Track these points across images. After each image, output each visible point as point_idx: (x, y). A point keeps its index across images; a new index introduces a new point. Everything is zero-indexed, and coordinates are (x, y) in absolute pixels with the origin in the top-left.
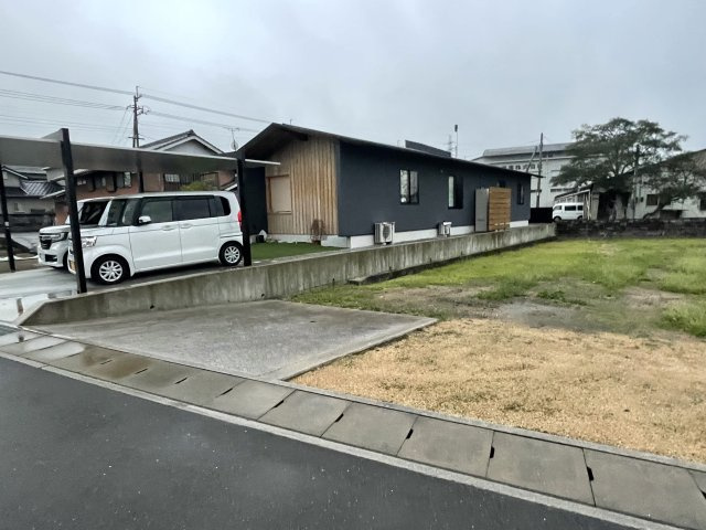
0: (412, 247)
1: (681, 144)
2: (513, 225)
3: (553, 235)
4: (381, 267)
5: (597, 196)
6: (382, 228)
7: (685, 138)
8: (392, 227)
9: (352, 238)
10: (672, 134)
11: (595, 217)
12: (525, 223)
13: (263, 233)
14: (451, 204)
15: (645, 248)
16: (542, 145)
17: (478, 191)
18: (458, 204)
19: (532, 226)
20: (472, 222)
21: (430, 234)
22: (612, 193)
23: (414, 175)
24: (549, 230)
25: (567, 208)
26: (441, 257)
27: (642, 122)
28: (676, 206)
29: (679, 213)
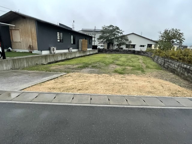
0: (61, 54)
1: (123, 33)
2: (88, 49)
3: (97, 52)
4: (52, 60)
5: (107, 43)
6: (52, 49)
7: (124, 32)
8: (55, 49)
9: (43, 51)
10: (121, 30)
11: (106, 48)
12: (91, 49)
13: (10, 48)
14: (72, 43)
15: (115, 56)
16: (95, 29)
17: (79, 40)
18: (74, 43)
19: (93, 50)
20: (78, 48)
21: (66, 51)
22: (110, 43)
23: (61, 34)
24: (96, 51)
25: (101, 46)
26: (70, 57)
27: (116, 27)
28: (122, 47)
29: (122, 48)
